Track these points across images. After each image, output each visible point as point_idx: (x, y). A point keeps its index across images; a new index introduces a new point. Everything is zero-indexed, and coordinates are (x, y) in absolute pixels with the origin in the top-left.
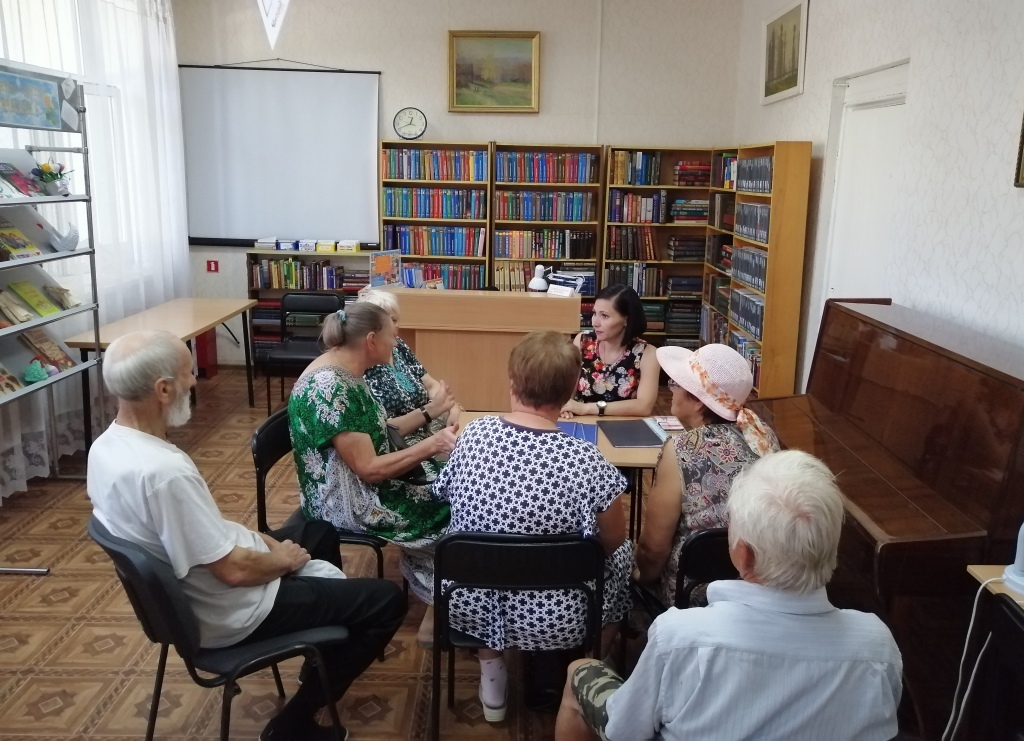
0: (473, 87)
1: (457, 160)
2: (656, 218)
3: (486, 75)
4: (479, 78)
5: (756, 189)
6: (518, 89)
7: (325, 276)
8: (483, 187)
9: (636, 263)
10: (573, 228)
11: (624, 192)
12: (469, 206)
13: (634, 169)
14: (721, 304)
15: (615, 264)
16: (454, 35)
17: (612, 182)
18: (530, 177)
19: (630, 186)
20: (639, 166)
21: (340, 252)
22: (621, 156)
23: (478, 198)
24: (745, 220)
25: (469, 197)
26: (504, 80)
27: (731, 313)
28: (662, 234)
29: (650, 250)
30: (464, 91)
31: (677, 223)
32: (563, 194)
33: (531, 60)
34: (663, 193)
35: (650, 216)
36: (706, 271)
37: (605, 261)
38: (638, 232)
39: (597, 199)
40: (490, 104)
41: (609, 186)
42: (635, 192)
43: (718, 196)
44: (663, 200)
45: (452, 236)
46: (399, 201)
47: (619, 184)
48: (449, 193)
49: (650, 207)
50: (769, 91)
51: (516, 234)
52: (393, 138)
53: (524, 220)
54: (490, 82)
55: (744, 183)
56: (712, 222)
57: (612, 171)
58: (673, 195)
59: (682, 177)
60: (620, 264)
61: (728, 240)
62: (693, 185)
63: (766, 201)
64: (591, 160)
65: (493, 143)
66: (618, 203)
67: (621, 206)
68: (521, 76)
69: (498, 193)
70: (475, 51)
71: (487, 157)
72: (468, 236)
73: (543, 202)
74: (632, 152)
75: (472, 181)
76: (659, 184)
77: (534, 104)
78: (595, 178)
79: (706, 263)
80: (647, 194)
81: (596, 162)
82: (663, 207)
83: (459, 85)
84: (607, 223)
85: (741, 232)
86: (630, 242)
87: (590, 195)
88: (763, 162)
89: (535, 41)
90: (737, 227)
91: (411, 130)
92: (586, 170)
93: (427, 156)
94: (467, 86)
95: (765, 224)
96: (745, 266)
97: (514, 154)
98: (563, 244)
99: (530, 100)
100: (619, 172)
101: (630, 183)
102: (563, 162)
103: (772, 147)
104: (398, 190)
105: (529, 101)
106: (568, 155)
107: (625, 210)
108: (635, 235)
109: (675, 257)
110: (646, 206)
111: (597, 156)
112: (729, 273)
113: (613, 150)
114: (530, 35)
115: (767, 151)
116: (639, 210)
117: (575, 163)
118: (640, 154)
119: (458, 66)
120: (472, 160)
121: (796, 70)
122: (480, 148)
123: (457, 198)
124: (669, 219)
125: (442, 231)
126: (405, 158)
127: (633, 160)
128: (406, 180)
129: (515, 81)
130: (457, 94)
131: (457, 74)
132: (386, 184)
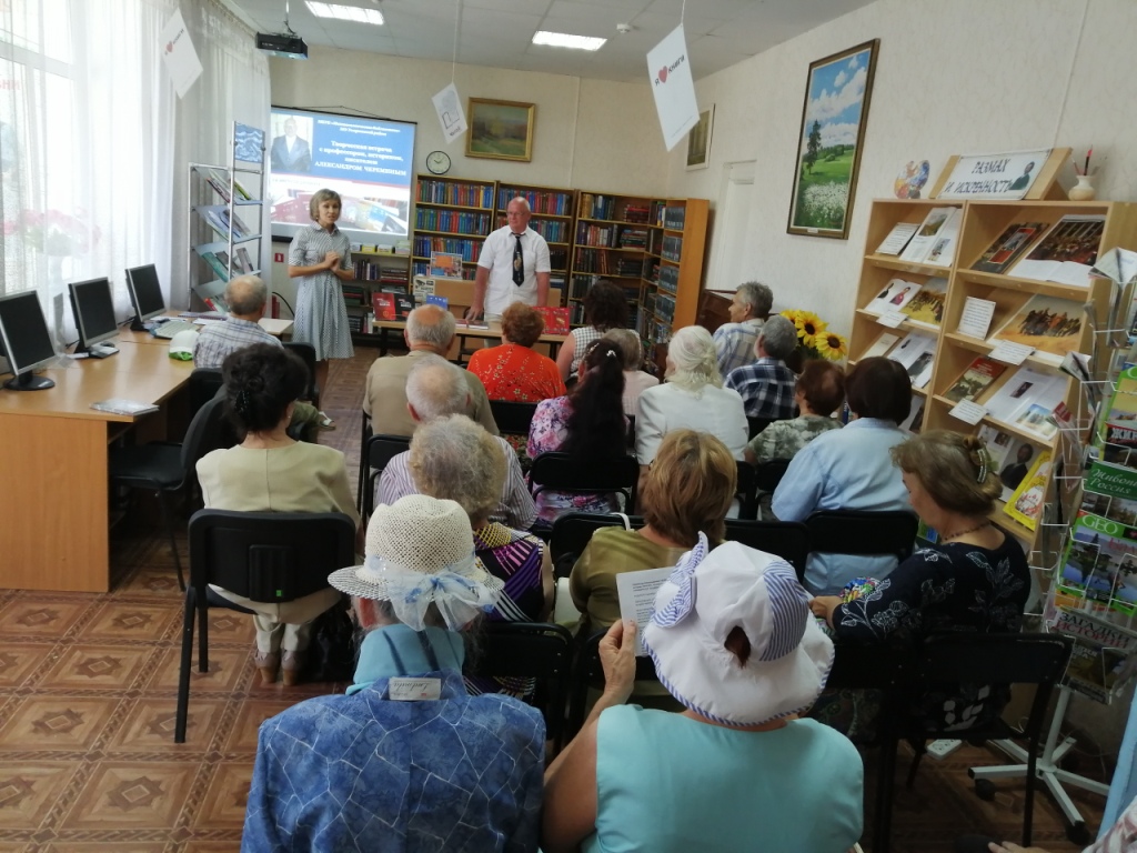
0: (484, 139)
1: (471, 192)
2: (609, 244)
3: (494, 131)
4: (489, 133)
5: (675, 227)
6: (517, 143)
7: (368, 270)
8: (489, 213)
9: (594, 275)
11: (589, 224)
12: (478, 225)
13: (596, 208)
14: (649, 305)
15: (580, 275)
16: (473, 101)
17: (580, 216)
19: (593, 220)
20: (600, 205)
21: (378, 253)
22: (587, 198)
23: (485, 221)
24: (669, 248)
25: (478, 219)
26: (506, 136)
27: (657, 311)
28: (614, 256)
29: (604, 267)
30: (478, 141)
31: (624, 249)
32: (545, 222)
33: (527, 123)
34: (616, 227)
35: (605, 242)
36: (642, 284)
37: (572, 272)
38: (597, 253)
39: (569, 228)
40: (496, 153)
41: (578, 218)
42: (597, 225)
43: (652, 231)
44: (615, 231)
45: (462, 246)
46: (427, 218)
47: (585, 218)
48: (464, 215)
49: (606, 236)
50: (690, 162)
52: (425, 172)
54: (496, 137)
55: (669, 223)
56: (648, 250)
57: (581, 208)
58: (621, 228)
59: (629, 217)
60: (583, 276)
61: (657, 261)
62: (636, 222)
63: (680, 235)
64: (567, 200)
65: (498, 182)
66: (583, 231)
67: (586, 234)
68: (519, 134)
69: (499, 218)
70: (489, 114)
71: (493, 191)
72: (475, 247)
74: (595, 196)
75: (481, 208)
76: (612, 220)
77: (527, 156)
78: (568, 212)
79: (643, 279)
80: (603, 226)
81: (569, 201)
82: (614, 236)
83: (474, 137)
84: (575, 245)
85: (665, 255)
86: (591, 259)
87: (564, 224)
88: (680, 210)
89: (531, 111)
90: (663, 252)
91: (439, 167)
92: (563, 207)
93: (450, 188)
94: (479, 138)
95: (679, 251)
96: (666, 278)
97: (513, 191)
100: (586, 209)
101: (593, 218)
102: (547, 199)
103: (685, 202)
104: (427, 211)
105: (524, 153)
106: (550, 194)
107: (589, 236)
108: (594, 255)
109: (622, 273)
110: (603, 235)
111: (572, 198)
112: (656, 283)
113: (582, 193)
114: (527, 106)
115: (682, 203)
116: (598, 237)
117: (555, 200)
118: (601, 198)
119: (474, 123)
120: (482, 192)
121: (705, 152)
122: (488, 185)
123: (470, 220)
124: (619, 245)
125: (455, 241)
126: (434, 187)
127: (596, 201)
128: (433, 203)
129: (515, 137)
130: (473, 144)
131: (474, 129)
132: (418, 206)
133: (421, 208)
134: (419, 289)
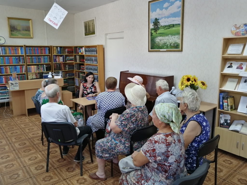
1: (15, 49)
2: (64, 61)
3: (18, 29)
4: (16, 29)
5: (91, 54)
6: (27, 32)
8: (23, 56)
9: (60, 71)
11: (56, 56)
12: (20, 61)
13: (58, 51)
16: (9, 18)
18: (35, 53)
19: (57, 54)
23: (22, 59)
24: (90, 60)
25: (20, 58)
26: (23, 30)
28: (65, 64)
29: (63, 68)
31: (68, 62)
32: (43, 57)
33: (30, 26)
34: (64, 56)
35: (62, 61)
37: (54, 71)
38: (60, 64)
40: (20, 36)
41: (53, 54)
42: (59, 56)
43: (77, 56)
45: (16, 68)
47: (55, 54)
48: (14, 57)
49: (62, 59)
50: (86, 35)
51: (32, 66)
53: (34, 63)
55: (87, 53)
57: (53, 51)
58: (66, 56)
61: (82, 64)
62: (70, 54)
63: (96, 56)
64: (48, 49)
65: (25, 45)
66: (55, 58)
68: (28, 29)
69: (27, 57)
70: (15, 23)
71: (23, 48)
72: (20, 68)
73: (38, 59)
74: (57, 47)
75: (20, 54)
76: (63, 54)
77: (32, 36)
78: (49, 53)
79: (75, 70)
80: (61, 56)
82: (64, 59)
83: (11, 31)
84: (53, 63)
85: (88, 63)
86: (59, 66)
87: (49, 57)
88: (94, 49)
89: (30, 21)
90: (86, 62)
91: (1, 42)
92: (47, 51)
93: (7, 48)
94: (13, 31)
95: (97, 61)
96: (90, 69)
98: (44, 68)
100: (55, 51)
102: (42, 49)
107: (57, 60)
111: (50, 48)
112: (84, 71)
113: (53, 47)
115: (95, 47)
116: (60, 59)
117: (45, 50)
118: (59, 47)
119: (11, 26)
120: (19, 49)
121: (95, 31)
122: (21, 47)
123: (17, 59)
124: (66, 61)
125: (13, 67)
126: (1, 49)
127: (57, 49)
128: (1, 55)
129: (26, 30)
130: (11, 33)
131: (11, 28)
134: (12, 86)
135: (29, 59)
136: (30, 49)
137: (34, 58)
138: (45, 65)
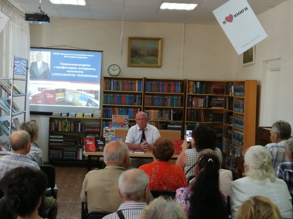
0: (137, 57)
1: (131, 84)
2: (205, 106)
3: (142, 53)
4: (139, 54)
5: (240, 95)
6: (154, 58)
7: (79, 126)
8: (141, 94)
9: (197, 123)
10: (174, 110)
11: (193, 96)
12: (135, 101)
13: (196, 88)
14: (229, 137)
15: (190, 123)
16: (131, 39)
17: (188, 93)
18: (158, 90)
19: (195, 94)
20: (198, 87)
21: (85, 117)
22: (191, 83)
23: (139, 98)
24: (237, 106)
25: (135, 97)
26: (148, 55)
27: (233, 140)
28: (207, 112)
29: (202, 118)
30: (134, 59)
31: (213, 108)
32: (170, 97)
33: (158, 48)
34: (207, 97)
35: (202, 105)
36: (224, 126)
37: (186, 122)
38: (198, 111)
39: (183, 99)
40: (143, 64)
41: (187, 94)
42: (197, 97)
43: (227, 98)
44: (207, 99)
45: (128, 112)
46: (109, 98)
47: (191, 93)
48: (128, 96)
49: (202, 102)
50: (245, 62)
51: (152, 111)
52: (107, 75)
53: (155, 106)
54: (143, 56)
55: (236, 93)
56: (225, 108)
57: (188, 88)
58: (210, 98)
59: (214, 91)
60: (191, 123)
61: (231, 114)
62: (218, 94)
63: (243, 99)
64: (181, 85)
65: (145, 78)
66: (190, 100)
67: (192, 102)
68: (155, 53)
69: (146, 96)
70: (138, 45)
71: (143, 83)
72: (134, 112)
73: (163, 99)
74: (196, 82)
75: (137, 91)
76: (205, 94)
77: (159, 64)
78: (182, 91)
79: (224, 123)
80: (201, 97)
81: (182, 86)
82: (207, 102)
83: (132, 56)
84: (186, 108)
85: (235, 110)
86: (195, 115)
87: (180, 97)
88: (242, 86)
89: (160, 42)
90: (234, 109)
91: (115, 73)
92: (179, 89)
93: (120, 82)
94: (134, 57)
95: (243, 107)
96: (237, 122)
97: (152, 82)
98: (170, 115)
99: (158, 62)
100: (191, 89)
101: (195, 93)
102: (170, 85)
103: (244, 82)
104: (109, 95)
106: (172, 83)
107: (193, 103)
108: (197, 112)
109: (212, 121)
110: (201, 102)
111: (183, 84)
112: (232, 125)
113: (189, 81)
114: (158, 39)
115: (243, 83)
116: (198, 103)
117: (175, 85)
118: (199, 83)
119: (131, 50)
120: (137, 84)
121: (252, 56)
122: (140, 80)
123: (131, 98)
124: (210, 106)
125: (124, 109)
126: (112, 83)
127: (196, 85)
128: (112, 91)
129: (152, 55)
130: (131, 60)
131: (131, 53)
132: (104, 92)
133: (106, 93)
134: (107, 134)
135: (149, 98)
136: (151, 84)
137: (156, 98)
138: (172, 110)
